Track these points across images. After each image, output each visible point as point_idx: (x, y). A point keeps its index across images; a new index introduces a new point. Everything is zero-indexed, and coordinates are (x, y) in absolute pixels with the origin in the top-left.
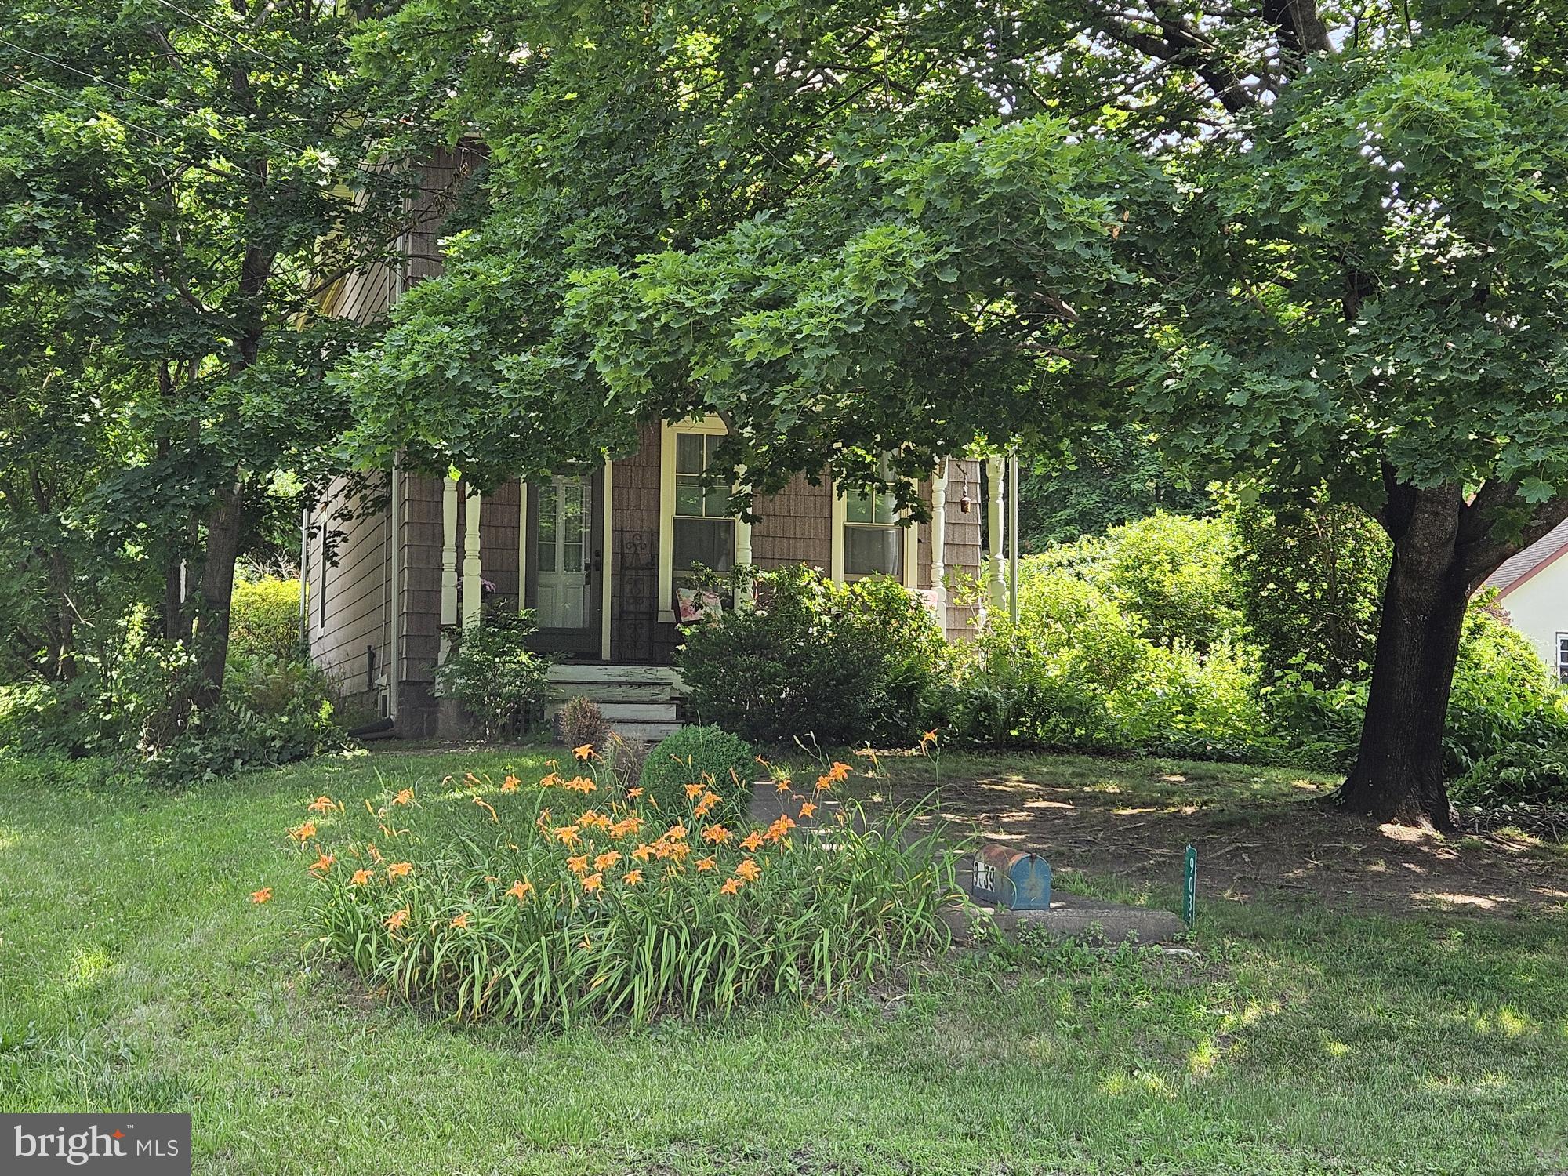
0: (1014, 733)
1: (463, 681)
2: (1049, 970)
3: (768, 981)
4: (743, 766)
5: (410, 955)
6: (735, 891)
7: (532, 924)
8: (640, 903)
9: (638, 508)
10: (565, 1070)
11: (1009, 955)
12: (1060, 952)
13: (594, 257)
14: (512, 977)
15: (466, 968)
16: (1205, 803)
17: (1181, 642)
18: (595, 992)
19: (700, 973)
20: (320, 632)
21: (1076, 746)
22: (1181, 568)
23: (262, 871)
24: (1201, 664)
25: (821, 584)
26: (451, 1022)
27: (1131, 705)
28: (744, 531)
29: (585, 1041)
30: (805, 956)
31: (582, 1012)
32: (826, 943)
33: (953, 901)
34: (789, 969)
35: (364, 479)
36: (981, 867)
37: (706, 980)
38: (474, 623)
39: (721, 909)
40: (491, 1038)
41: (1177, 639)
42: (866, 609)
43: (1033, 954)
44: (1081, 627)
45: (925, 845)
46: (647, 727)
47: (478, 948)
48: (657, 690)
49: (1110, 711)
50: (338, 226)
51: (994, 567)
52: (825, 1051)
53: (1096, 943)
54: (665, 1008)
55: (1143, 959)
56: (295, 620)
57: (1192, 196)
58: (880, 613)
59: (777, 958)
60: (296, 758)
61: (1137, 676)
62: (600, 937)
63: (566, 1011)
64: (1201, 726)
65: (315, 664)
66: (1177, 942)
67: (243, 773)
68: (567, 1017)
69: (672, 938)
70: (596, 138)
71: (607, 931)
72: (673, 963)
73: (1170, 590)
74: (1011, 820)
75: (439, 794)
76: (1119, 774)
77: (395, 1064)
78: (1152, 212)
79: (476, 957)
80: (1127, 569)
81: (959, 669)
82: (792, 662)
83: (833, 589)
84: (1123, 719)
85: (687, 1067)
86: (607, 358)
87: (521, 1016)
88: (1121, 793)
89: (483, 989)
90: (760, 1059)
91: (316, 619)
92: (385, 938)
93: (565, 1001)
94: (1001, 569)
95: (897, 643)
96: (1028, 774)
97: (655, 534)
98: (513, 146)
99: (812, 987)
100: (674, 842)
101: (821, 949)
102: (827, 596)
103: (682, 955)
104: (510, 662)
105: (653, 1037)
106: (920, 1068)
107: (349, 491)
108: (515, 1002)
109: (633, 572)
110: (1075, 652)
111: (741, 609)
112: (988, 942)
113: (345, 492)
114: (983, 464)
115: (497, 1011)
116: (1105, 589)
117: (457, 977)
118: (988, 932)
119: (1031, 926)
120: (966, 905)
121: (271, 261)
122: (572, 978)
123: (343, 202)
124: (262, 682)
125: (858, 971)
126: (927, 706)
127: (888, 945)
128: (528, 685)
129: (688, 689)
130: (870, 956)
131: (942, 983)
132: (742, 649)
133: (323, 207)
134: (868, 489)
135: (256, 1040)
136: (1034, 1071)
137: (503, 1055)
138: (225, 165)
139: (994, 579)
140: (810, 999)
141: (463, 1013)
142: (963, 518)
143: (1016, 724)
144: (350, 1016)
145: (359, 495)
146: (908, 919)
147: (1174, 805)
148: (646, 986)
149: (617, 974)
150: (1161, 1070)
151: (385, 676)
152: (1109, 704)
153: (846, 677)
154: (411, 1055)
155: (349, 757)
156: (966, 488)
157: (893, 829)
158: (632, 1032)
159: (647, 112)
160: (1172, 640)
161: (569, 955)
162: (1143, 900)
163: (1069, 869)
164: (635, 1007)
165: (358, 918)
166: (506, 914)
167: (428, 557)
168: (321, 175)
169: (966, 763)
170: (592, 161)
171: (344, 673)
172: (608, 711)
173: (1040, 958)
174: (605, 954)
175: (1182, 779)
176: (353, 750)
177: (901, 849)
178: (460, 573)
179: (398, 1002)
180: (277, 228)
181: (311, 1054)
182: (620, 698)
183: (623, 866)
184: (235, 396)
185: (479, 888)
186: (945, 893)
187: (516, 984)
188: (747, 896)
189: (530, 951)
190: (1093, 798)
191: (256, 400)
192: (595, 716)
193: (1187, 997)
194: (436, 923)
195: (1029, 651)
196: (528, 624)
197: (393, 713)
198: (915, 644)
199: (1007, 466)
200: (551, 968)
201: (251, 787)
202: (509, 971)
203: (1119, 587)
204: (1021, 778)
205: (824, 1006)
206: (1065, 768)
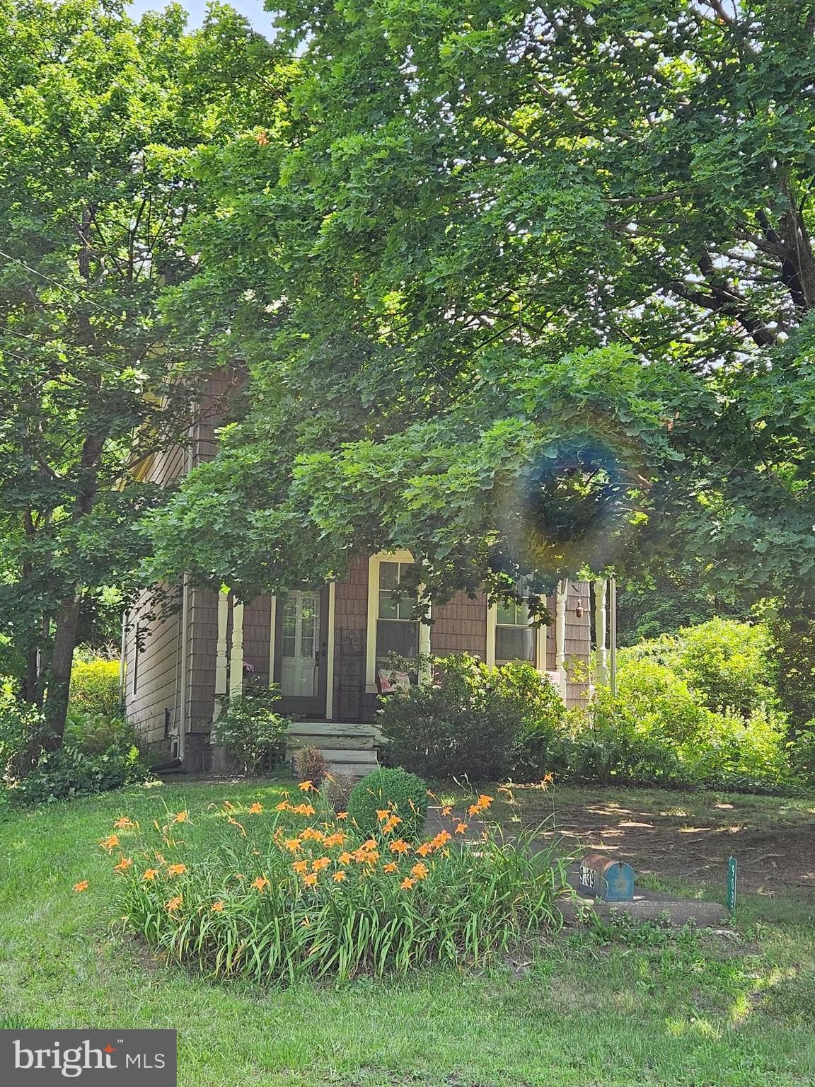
0: (613, 773)
1: (229, 733)
2: (632, 945)
3: (434, 951)
4: (420, 796)
5: (183, 929)
6: (410, 887)
7: (269, 908)
8: (345, 895)
9: (352, 613)
10: (289, 1014)
11: (604, 934)
12: (640, 932)
13: (318, 444)
14: (254, 946)
15: (222, 939)
16: (746, 825)
17: (731, 709)
18: (312, 958)
19: (386, 944)
20: (133, 697)
21: (656, 782)
22: (731, 657)
23: (85, 868)
24: (746, 725)
25: (478, 667)
26: (211, 978)
27: (695, 753)
28: (425, 630)
29: (304, 992)
30: (460, 933)
31: (302, 972)
32: (474, 924)
33: (565, 895)
34: (448, 942)
35: (164, 592)
36: (585, 870)
37: (390, 949)
38: (237, 694)
39: (401, 899)
40: (238, 989)
41: (728, 707)
42: (509, 684)
43: (621, 933)
44: (660, 698)
45: (544, 855)
46: (357, 766)
47: (230, 925)
48: (364, 740)
49: (681, 758)
50: (148, 420)
51: (600, 656)
52: (473, 1001)
53: (666, 926)
54: (361, 970)
55: (698, 938)
56: (116, 689)
57: (728, 405)
58: (519, 687)
59: (440, 934)
60: (112, 787)
61: (699, 733)
62: (316, 918)
63: (291, 971)
64: (744, 769)
65: (129, 720)
66: (723, 925)
67: (76, 797)
68: (292, 975)
69: (367, 919)
70: (322, 361)
71: (321, 914)
72: (367, 938)
73: (724, 672)
74: (609, 835)
75: (209, 813)
76: (686, 803)
77: (170, 1009)
78: (699, 415)
79: (229, 932)
80: (694, 657)
81: (575, 727)
82: (458, 722)
83: (487, 671)
84: (690, 764)
85: (375, 1013)
86: (321, 511)
87: (260, 974)
88: (687, 817)
89: (234, 955)
90: (427, 1007)
91: (131, 688)
92: (166, 917)
93: (291, 964)
94: (605, 657)
95: (531, 708)
96: (623, 803)
97: (364, 631)
98: (265, 369)
99: (464, 955)
100: (368, 852)
101: (471, 928)
102: (483, 676)
103: (374, 932)
104: (262, 720)
105: (352, 990)
106: (540, 1014)
107: (154, 601)
108: (256, 965)
109: (349, 658)
110: (656, 716)
111: (422, 684)
112: (589, 924)
113: (151, 601)
114: (592, 584)
115: (243, 970)
116: (679, 672)
117: (215, 946)
118: (590, 917)
119: (619, 913)
120: (573, 897)
121: (103, 443)
122: (296, 948)
123: (151, 404)
124: (92, 733)
125: (497, 944)
126: (552, 753)
127: (518, 926)
128: (274, 736)
129: (385, 740)
130: (505, 933)
131: (557, 954)
132: (423, 712)
133: (138, 407)
134: (509, 601)
135: (75, 990)
136: (620, 1018)
137: (246, 1002)
138: (70, 378)
139: (599, 664)
140: (463, 964)
141: (220, 971)
142: (578, 621)
143: (615, 767)
144: (140, 973)
145: (161, 603)
146: (533, 907)
147: (723, 826)
148: (348, 954)
149: (327, 946)
150: (710, 1018)
151: (177, 729)
152: (680, 753)
153: (494, 733)
154: (182, 1001)
155: (149, 787)
156: (580, 601)
157: (522, 843)
158: (338, 986)
159: (356, 346)
160: (725, 708)
161: (294, 931)
162: (699, 895)
163: (649, 872)
164: (340, 969)
165: (148, 903)
166: (251, 902)
167: (207, 647)
168: (137, 386)
169: (577, 794)
170: (318, 378)
171: (149, 727)
172: (329, 755)
173: (626, 936)
174: (319, 930)
175: (731, 807)
176: (152, 781)
177: (528, 858)
178: (229, 659)
179: (174, 963)
180: (106, 421)
181: (113, 1000)
182: (338, 746)
183: (332, 868)
184: (75, 535)
185: (233, 882)
186: (560, 889)
187: (257, 952)
188: (420, 889)
189: (267, 927)
190: (667, 820)
191: (90, 537)
192: (320, 759)
193: (729, 965)
194: (201, 908)
195: (624, 715)
196: (274, 694)
197: (181, 756)
198: (544, 709)
199: (608, 585)
200: (282, 940)
201: (80, 808)
202: (252, 942)
203: (688, 670)
204: (617, 805)
205: (473, 969)
206: (647, 798)
